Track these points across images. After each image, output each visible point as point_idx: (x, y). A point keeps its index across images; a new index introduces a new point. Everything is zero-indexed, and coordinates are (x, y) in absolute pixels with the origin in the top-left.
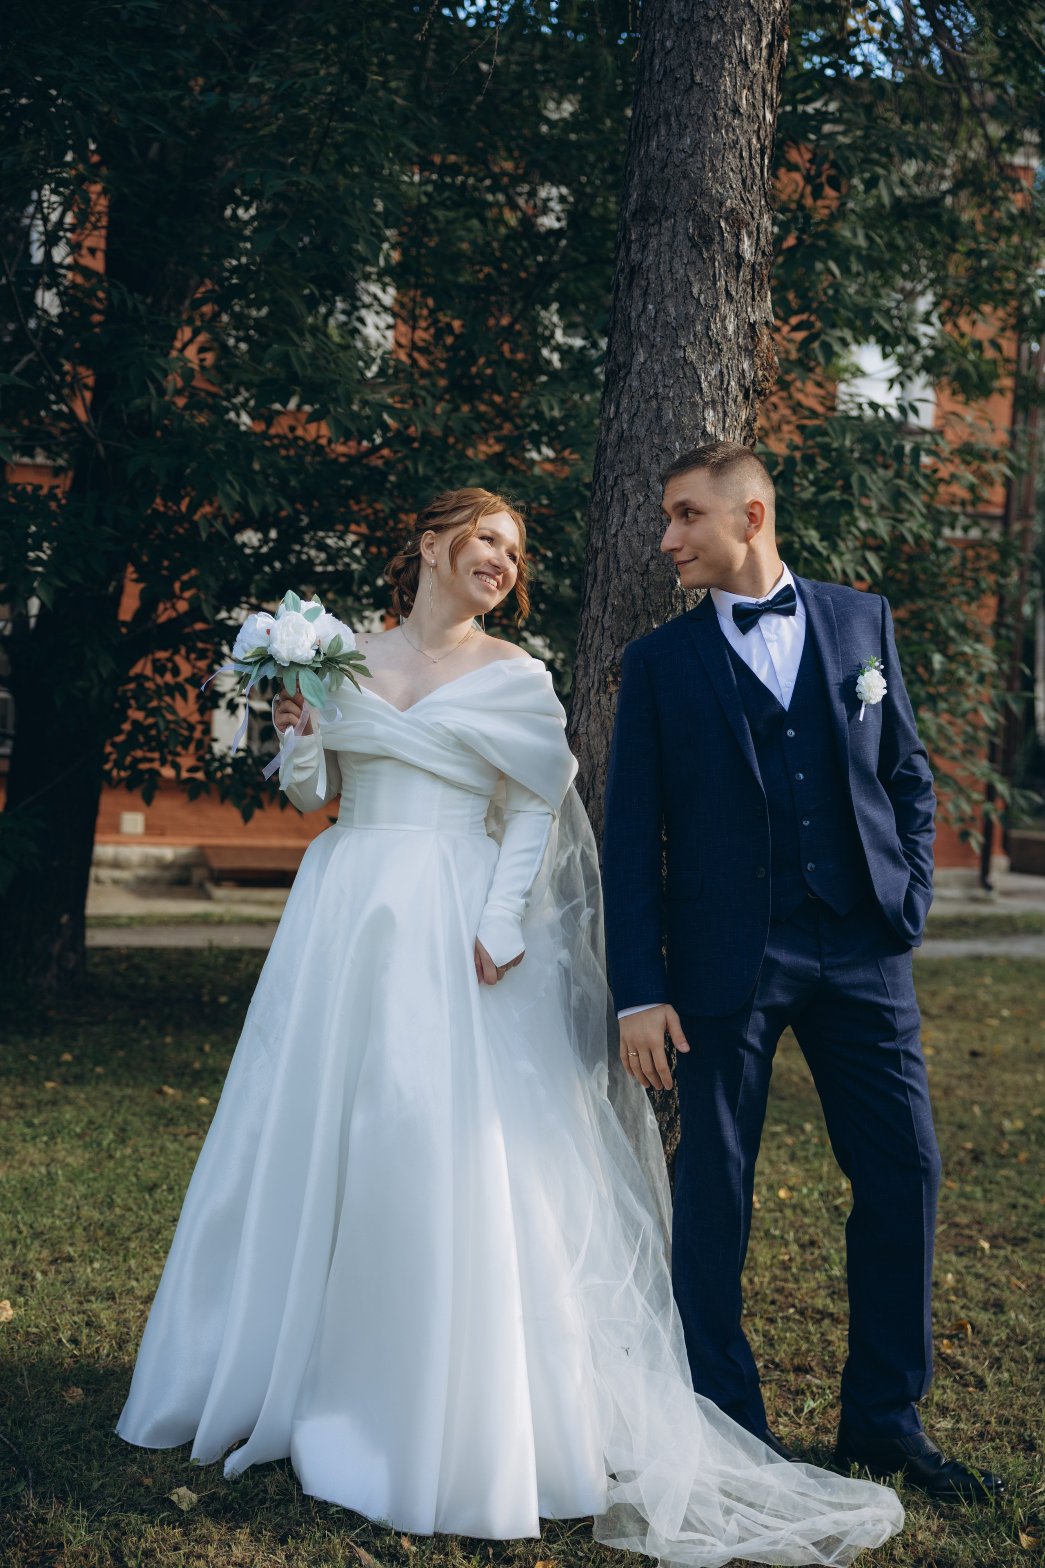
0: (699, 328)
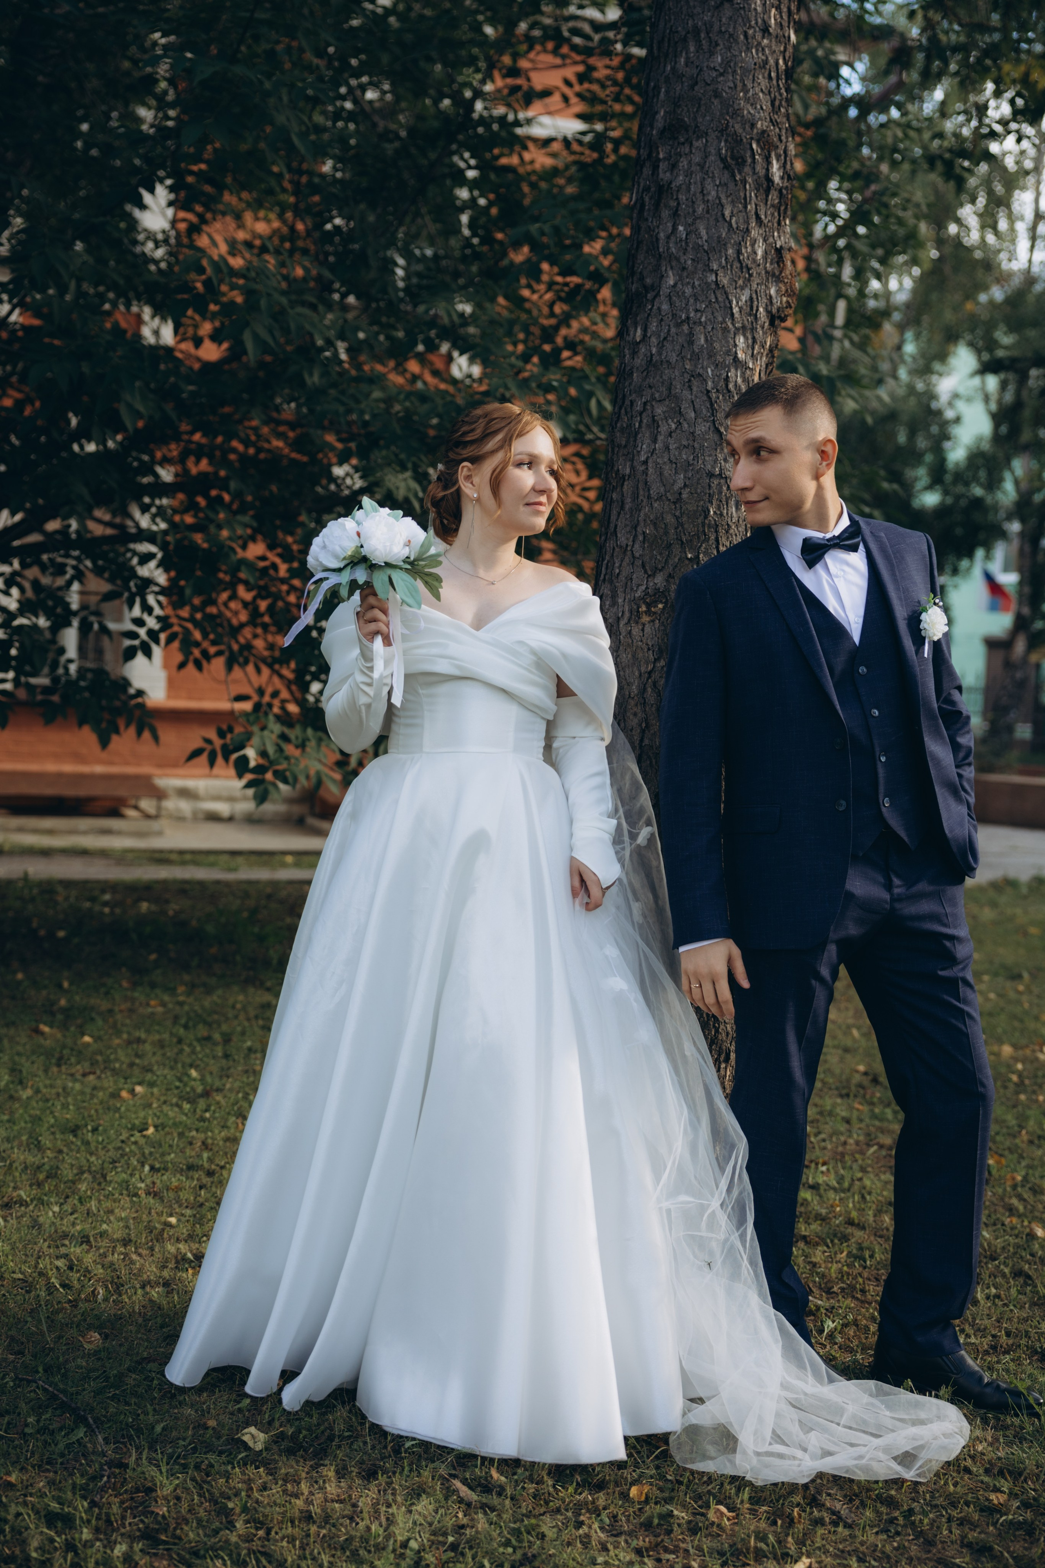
0: (730, 251)
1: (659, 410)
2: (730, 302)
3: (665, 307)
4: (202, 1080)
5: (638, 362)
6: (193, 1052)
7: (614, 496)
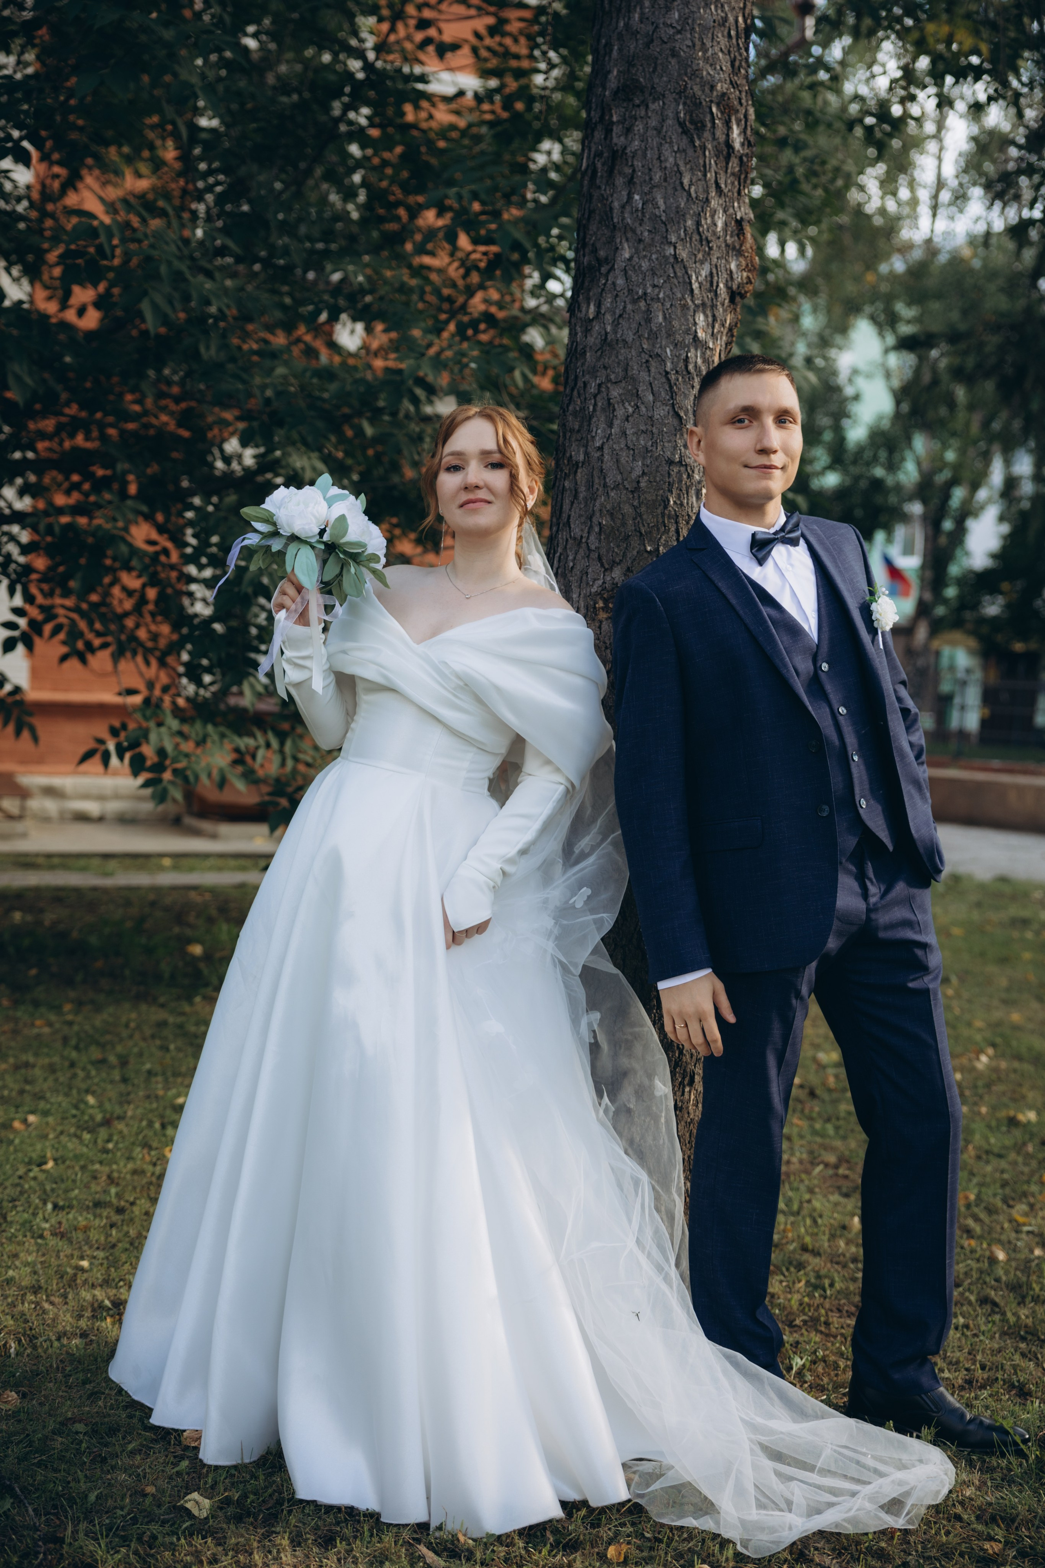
0: (689, 223)
1: (615, 393)
2: (690, 277)
3: (620, 282)
4: (101, 1106)
5: (591, 340)
6: (88, 1076)
7: (567, 484)
